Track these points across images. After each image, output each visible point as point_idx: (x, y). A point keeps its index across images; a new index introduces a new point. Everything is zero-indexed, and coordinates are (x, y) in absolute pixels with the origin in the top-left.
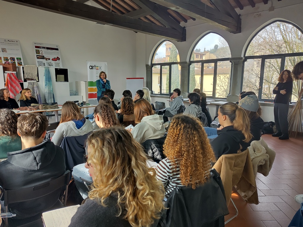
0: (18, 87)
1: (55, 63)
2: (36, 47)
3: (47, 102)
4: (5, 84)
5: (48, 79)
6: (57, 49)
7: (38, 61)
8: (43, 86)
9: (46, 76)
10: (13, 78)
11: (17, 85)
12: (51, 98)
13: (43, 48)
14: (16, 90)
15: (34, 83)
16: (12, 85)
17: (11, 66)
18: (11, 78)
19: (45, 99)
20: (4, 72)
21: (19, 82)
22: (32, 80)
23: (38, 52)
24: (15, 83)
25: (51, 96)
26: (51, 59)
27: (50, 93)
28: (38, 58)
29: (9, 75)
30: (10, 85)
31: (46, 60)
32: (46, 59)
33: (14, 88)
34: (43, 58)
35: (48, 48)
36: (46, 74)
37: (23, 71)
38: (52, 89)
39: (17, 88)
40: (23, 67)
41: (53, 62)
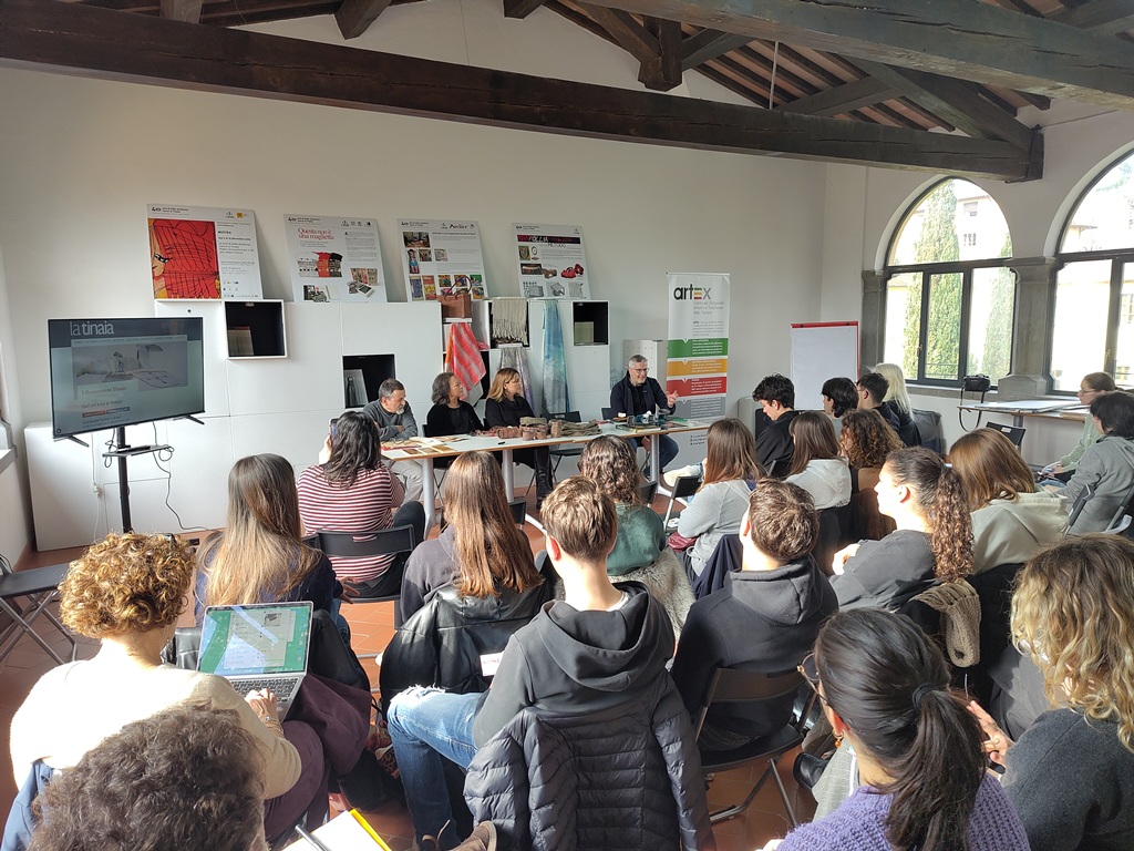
0: (477, 364)
1: (570, 284)
2: (522, 238)
3: (550, 409)
4: (445, 355)
5: (555, 338)
6: (577, 241)
7: (525, 280)
8: (539, 362)
9: (549, 330)
10: (465, 336)
11: (475, 359)
12: (559, 397)
13: (540, 239)
14: (470, 372)
15: (515, 350)
16: (461, 359)
17: (460, 304)
18: (459, 337)
19: (543, 398)
20: (444, 323)
21: (480, 348)
22: (512, 340)
23: (524, 253)
24: (469, 352)
25: (560, 390)
26: (559, 274)
27: (557, 382)
28: (524, 272)
29: (455, 329)
30: (458, 357)
31: (547, 277)
32: (548, 274)
33: (467, 367)
34: (538, 270)
35: (552, 240)
36: (549, 322)
37: (491, 316)
38: (562, 370)
39: (473, 366)
40: (490, 304)
41: (565, 283)
